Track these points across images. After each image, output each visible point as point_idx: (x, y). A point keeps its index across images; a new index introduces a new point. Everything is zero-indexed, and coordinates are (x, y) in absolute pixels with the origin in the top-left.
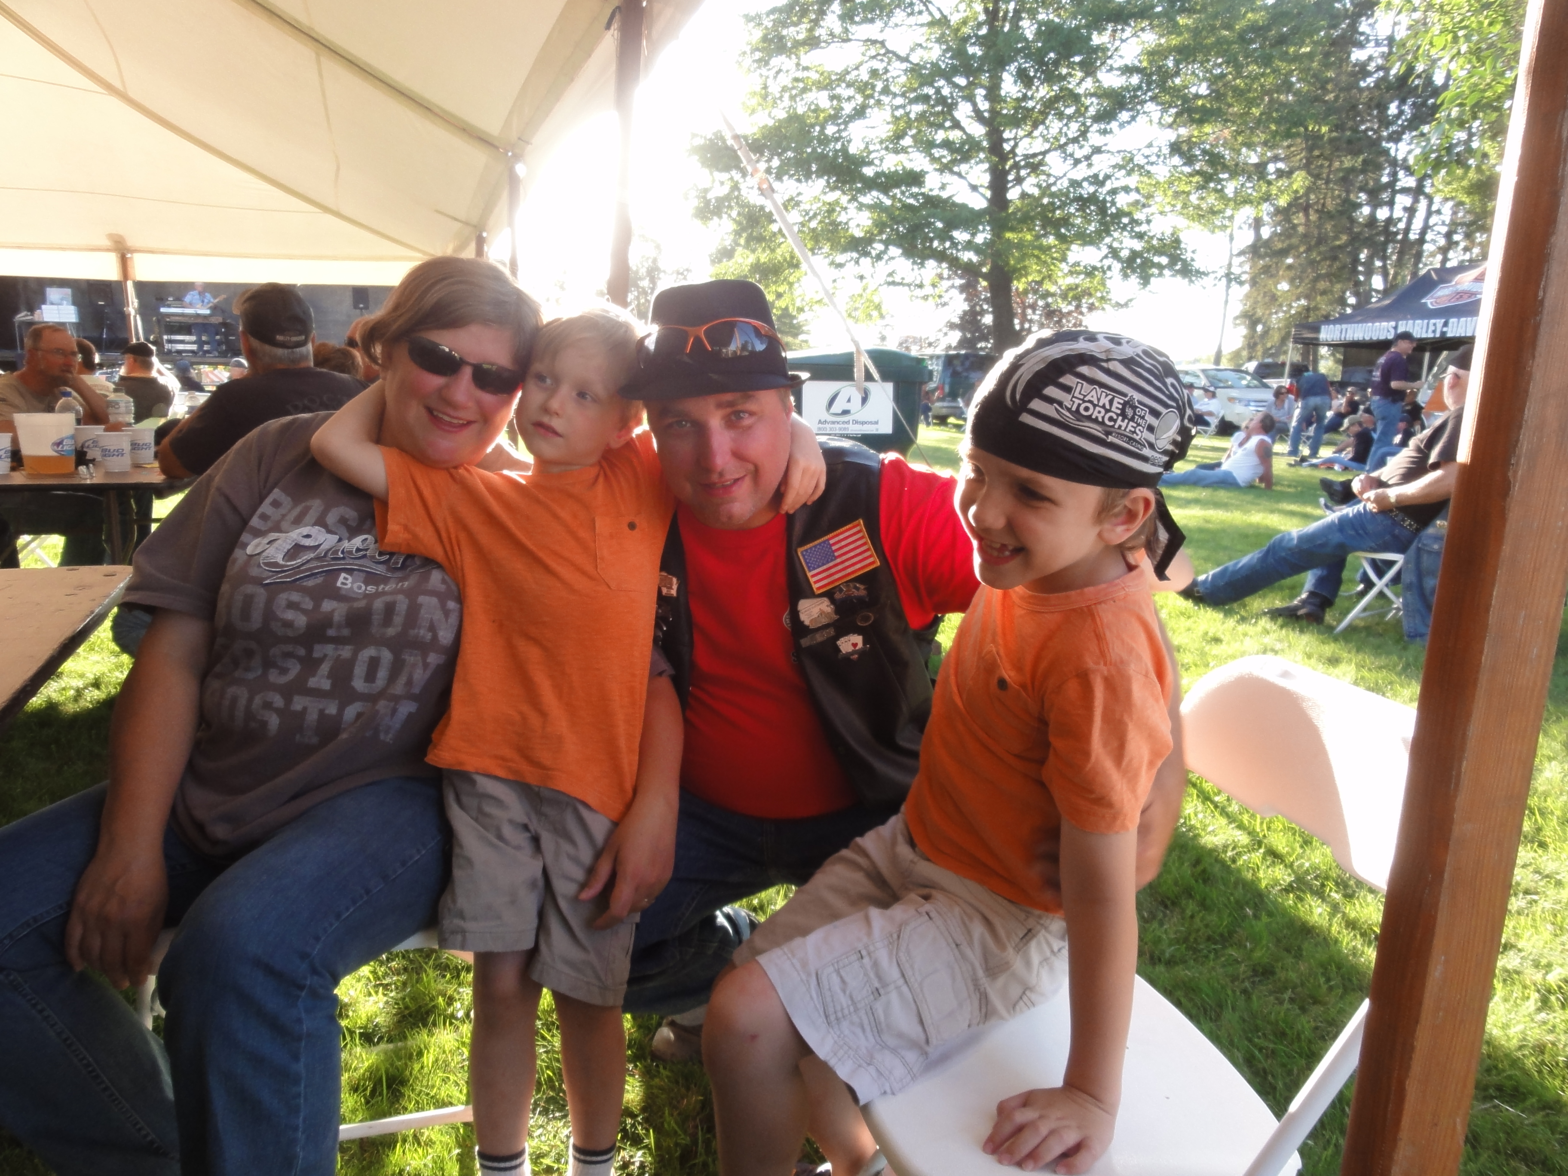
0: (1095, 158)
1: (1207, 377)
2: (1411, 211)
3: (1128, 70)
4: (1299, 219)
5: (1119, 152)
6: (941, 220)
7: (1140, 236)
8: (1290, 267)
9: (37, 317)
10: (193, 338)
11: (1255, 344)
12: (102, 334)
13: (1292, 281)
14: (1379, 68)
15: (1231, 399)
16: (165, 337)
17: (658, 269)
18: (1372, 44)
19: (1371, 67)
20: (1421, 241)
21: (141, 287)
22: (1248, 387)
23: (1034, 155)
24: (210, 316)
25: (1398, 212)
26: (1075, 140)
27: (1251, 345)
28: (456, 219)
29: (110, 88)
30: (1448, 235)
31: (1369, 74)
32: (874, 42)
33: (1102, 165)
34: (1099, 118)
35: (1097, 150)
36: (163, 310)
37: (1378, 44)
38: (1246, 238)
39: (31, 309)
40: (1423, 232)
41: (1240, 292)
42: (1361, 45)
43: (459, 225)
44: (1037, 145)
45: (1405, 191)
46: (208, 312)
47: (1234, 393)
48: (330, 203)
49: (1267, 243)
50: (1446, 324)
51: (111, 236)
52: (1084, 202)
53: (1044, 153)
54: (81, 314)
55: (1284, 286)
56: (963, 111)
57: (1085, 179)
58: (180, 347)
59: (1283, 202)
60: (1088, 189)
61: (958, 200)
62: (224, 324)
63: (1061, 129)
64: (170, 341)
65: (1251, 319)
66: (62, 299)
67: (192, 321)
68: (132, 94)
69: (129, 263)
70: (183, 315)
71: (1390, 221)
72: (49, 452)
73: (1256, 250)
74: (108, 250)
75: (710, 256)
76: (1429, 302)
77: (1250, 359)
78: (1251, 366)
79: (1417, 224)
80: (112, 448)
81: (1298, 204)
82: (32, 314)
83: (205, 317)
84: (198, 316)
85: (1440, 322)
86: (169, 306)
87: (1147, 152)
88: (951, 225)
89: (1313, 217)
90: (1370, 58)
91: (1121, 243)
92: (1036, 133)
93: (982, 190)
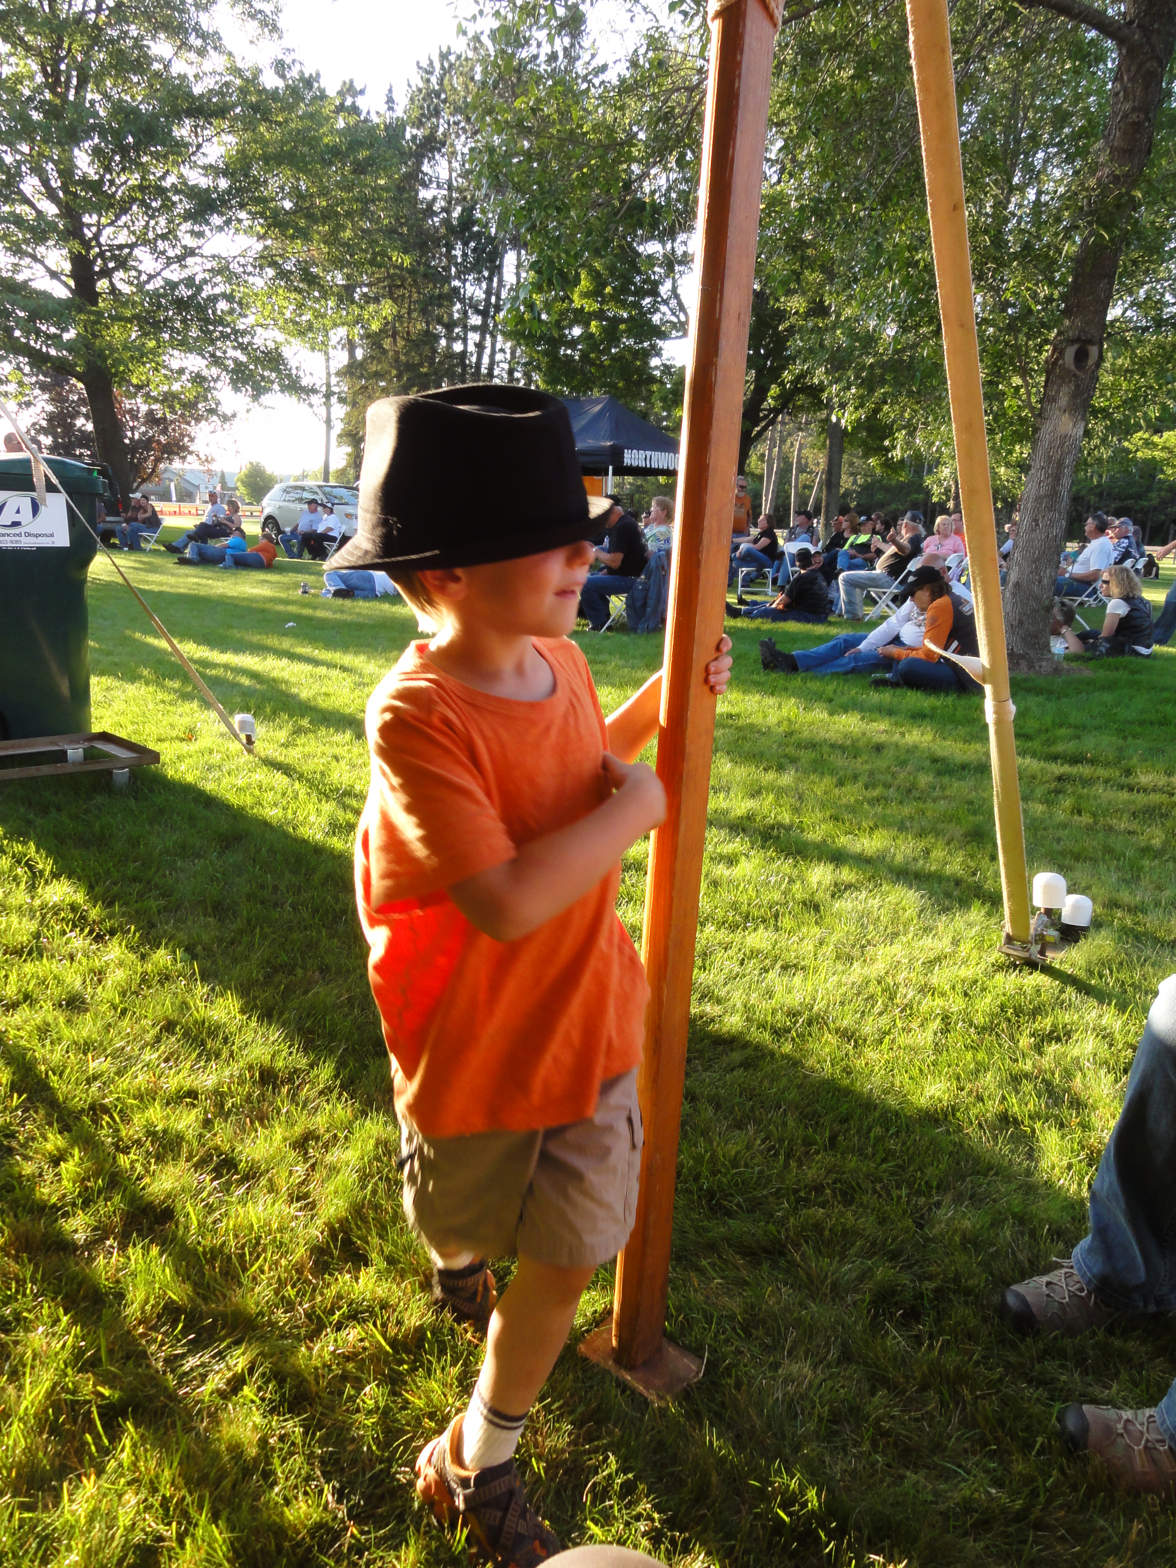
3: (209, 169)
4: (388, 344)
5: (213, 257)
14: (443, 210)
15: (348, 516)
18: (434, 185)
19: (437, 207)
25: (471, 348)
31: (436, 214)
33: (196, 267)
35: (191, 252)
37: (439, 187)
38: (341, 359)
41: (338, 411)
42: (426, 186)
44: (123, 238)
45: (474, 329)
47: (350, 510)
49: (362, 365)
52: (181, 305)
53: (132, 246)
56: (30, 185)
59: (375, 326)
60: (184, 292)
61: (35, 285)
63: (148, 222)
71: (464, 354)
79: (486, 360)
87: (242, 261)
88: (34, 316)
89: (401, 343)
91: (225, 352)
93: (63, 278)
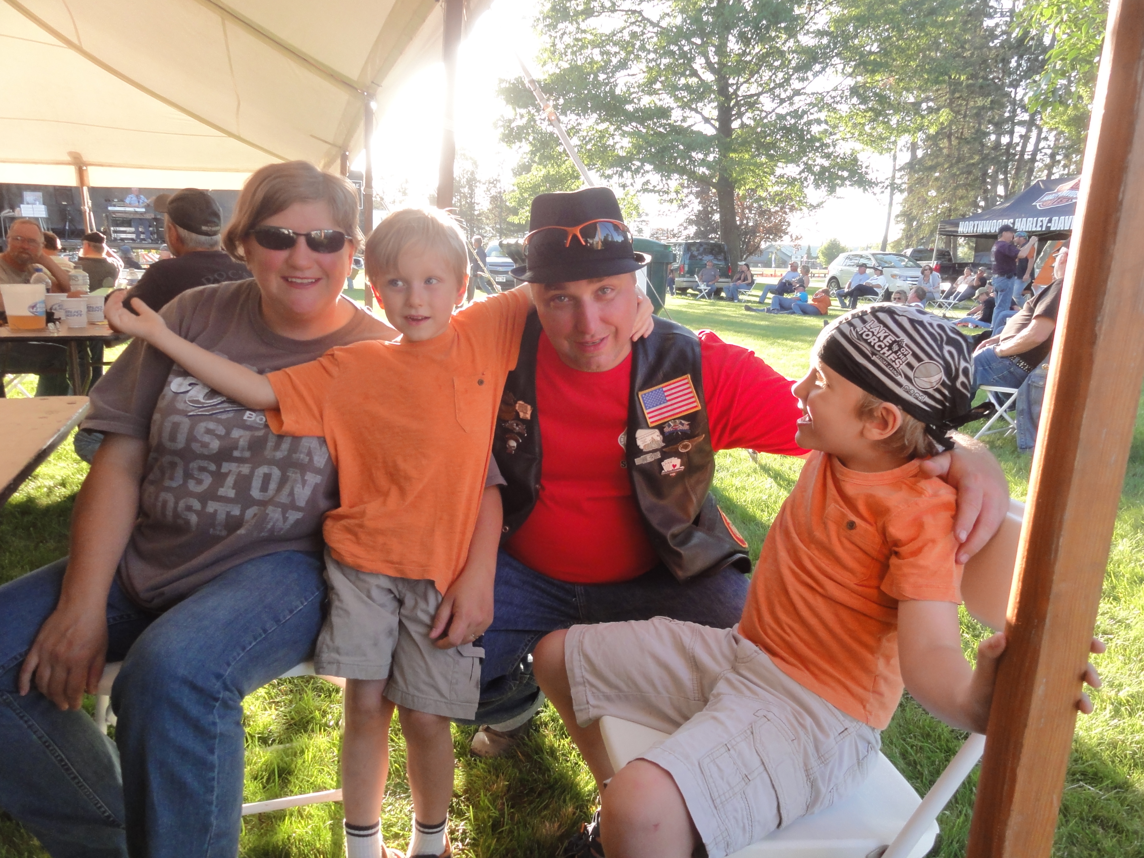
0: (796, 99)
1: (876, 260)
2: (1025, 138)
3: (820, 34)
4: (944, 143)
5: (813, 94)
6: (682, 144)
7: (828, 156)
8: (937, 179)
9: (16, 214)
10: (132, 229)
11: (911, 236)
12: (65, 226)
13: (938, 190)
14: (1003, 33)
15: (894, 276)
16: (112, 229)
17: (474, 179)
18: (999, 15)
19: (998, 32)
20: (1033, 160)
21: (93, 191)
22: (906, 267)
23: (752, 96)
24: (145, 213)
25: (1016, 139)
26: (781, 85)
27: (908, 236)
28: (326, 142)
29: (69, 43)
30: (1052, 156)
31: (997, 37)
32: (634, 12)
33: (800, 103)
34: (798, 69)
35: (797, 92)
36: (110, 208)
37: (1002, 15)
38: (904, 157)
39: (13, 208)
40: (1034, 154)
41: (899, 197)
42: (991, 16)
43: (330, 146)
44: (754, 89)
45: (1021, 123)
46: (143, 210)
47: (895, 271)
48: (234, 130)
49: (921, 161)
50: (1050, 221)
51: (70, 154)
52: (788, 131)
53: (759, 95)
54: (49, 211)
55: (933, 193)
56: (699, 64)
57: (788, 114)
58: (123, 236)
59: (932, 131)
60: (791, 121)
61: (695, 128)
62: (155, 219)
63: (771, 77)
64: (115, 232)
65: (908, 217)
66: (35, 200)
67: (131, 216)
68: (85, 48)
69: (85, 173)
70: (125, 212)
71: (1010, 145)
72: (27, 313)
73: (912, 166)
74: (69, 164)
75: (513, 170)
76: (1038, 204)
77: (907, 247)
78: (909, 252)
79: (1030, 147)
80: (73, 310)
81: (944, 133)
82: (13, 211)
83: (141, 213)
84: (136, 212)
85: (1045, 220)
86: (115, 206)
87: (834, 94)
88: (690, 147)
89: (954, 142)
90: (997, 25)
91: (815, 161)
92: (753, 80)
93: (713, 122)
